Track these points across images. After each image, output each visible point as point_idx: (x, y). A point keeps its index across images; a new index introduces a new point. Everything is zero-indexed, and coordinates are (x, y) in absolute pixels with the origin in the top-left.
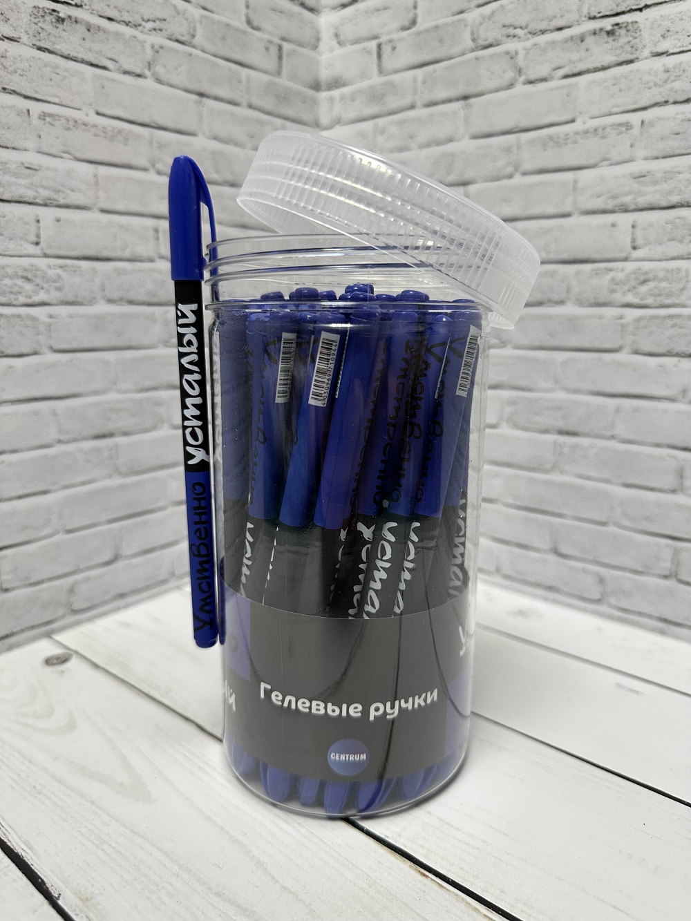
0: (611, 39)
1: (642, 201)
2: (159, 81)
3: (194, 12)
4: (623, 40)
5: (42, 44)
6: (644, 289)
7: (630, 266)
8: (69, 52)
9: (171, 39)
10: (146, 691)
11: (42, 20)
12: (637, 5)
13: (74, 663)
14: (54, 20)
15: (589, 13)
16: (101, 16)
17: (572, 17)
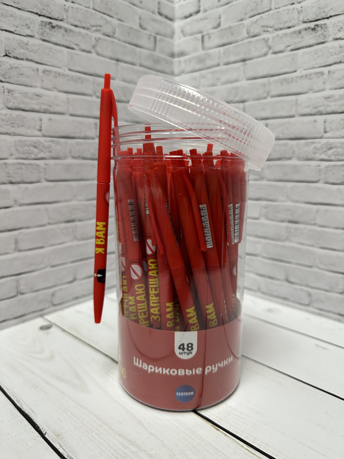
0: (313, 32)
1: (329, 109)
2: (98, 54)
3: (115, 22)
4: (319, 33)
5: (45, 38)
6: (330, 152)
7: (323, 141)
8: (56, 42)
9: (104, 35)
10: (87, 342)
11: (44, 27)
12: (326, 16)
13: (53, 329)
14: (50, 27)
15: (303, 20)
16: (72, 25)
17: (295, 22)
